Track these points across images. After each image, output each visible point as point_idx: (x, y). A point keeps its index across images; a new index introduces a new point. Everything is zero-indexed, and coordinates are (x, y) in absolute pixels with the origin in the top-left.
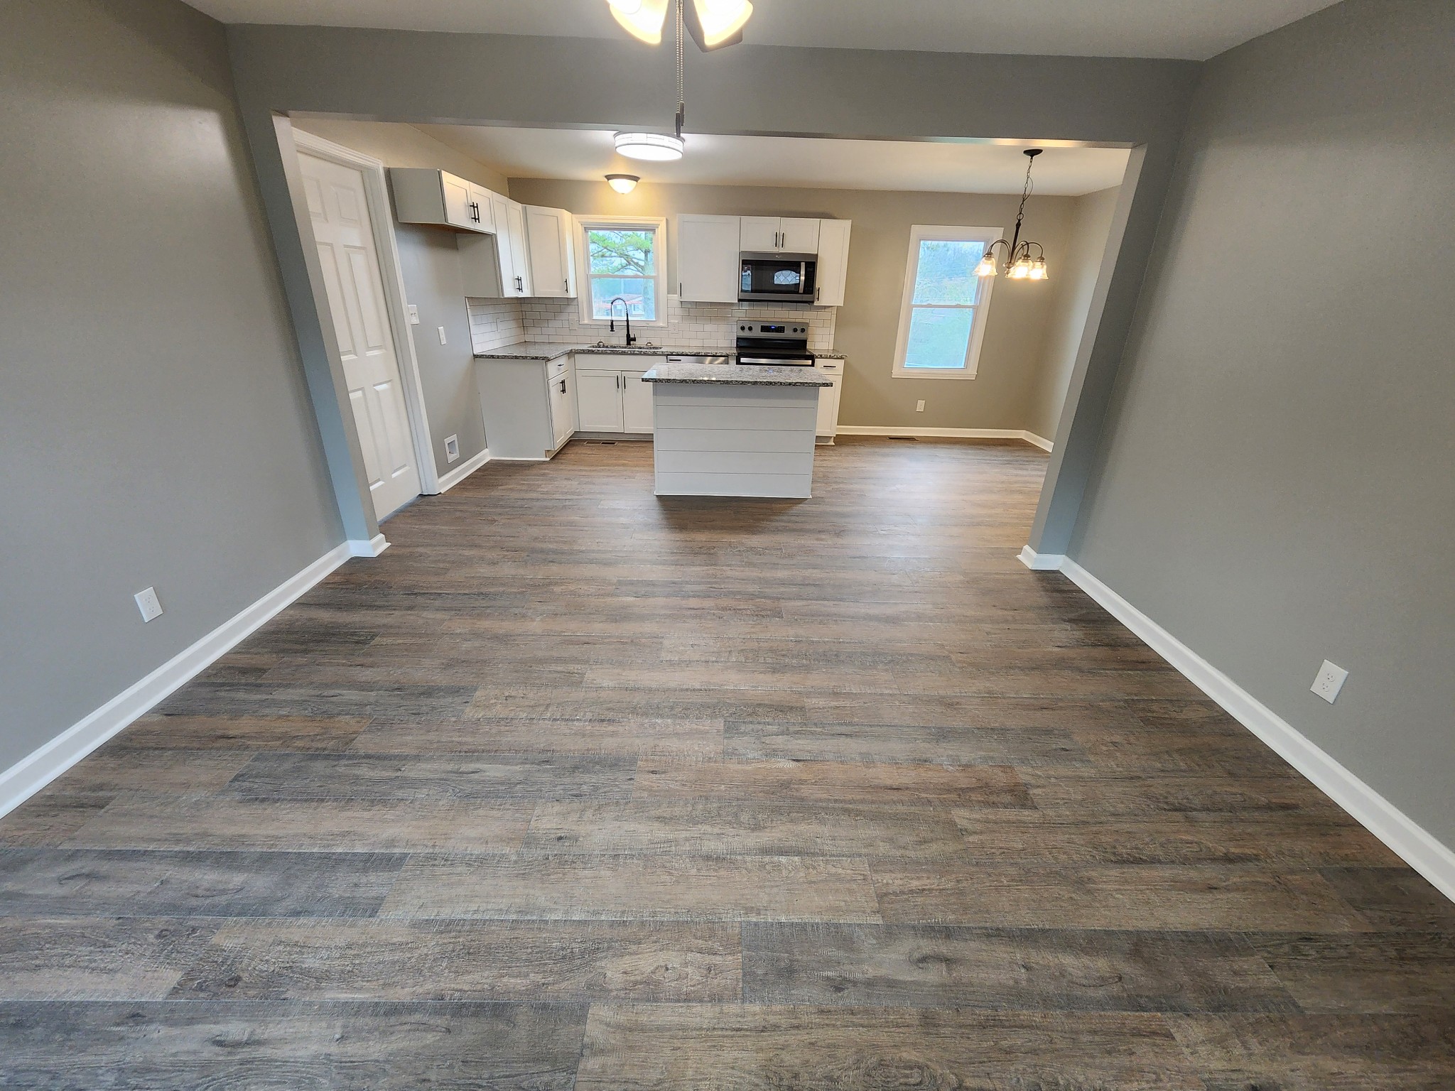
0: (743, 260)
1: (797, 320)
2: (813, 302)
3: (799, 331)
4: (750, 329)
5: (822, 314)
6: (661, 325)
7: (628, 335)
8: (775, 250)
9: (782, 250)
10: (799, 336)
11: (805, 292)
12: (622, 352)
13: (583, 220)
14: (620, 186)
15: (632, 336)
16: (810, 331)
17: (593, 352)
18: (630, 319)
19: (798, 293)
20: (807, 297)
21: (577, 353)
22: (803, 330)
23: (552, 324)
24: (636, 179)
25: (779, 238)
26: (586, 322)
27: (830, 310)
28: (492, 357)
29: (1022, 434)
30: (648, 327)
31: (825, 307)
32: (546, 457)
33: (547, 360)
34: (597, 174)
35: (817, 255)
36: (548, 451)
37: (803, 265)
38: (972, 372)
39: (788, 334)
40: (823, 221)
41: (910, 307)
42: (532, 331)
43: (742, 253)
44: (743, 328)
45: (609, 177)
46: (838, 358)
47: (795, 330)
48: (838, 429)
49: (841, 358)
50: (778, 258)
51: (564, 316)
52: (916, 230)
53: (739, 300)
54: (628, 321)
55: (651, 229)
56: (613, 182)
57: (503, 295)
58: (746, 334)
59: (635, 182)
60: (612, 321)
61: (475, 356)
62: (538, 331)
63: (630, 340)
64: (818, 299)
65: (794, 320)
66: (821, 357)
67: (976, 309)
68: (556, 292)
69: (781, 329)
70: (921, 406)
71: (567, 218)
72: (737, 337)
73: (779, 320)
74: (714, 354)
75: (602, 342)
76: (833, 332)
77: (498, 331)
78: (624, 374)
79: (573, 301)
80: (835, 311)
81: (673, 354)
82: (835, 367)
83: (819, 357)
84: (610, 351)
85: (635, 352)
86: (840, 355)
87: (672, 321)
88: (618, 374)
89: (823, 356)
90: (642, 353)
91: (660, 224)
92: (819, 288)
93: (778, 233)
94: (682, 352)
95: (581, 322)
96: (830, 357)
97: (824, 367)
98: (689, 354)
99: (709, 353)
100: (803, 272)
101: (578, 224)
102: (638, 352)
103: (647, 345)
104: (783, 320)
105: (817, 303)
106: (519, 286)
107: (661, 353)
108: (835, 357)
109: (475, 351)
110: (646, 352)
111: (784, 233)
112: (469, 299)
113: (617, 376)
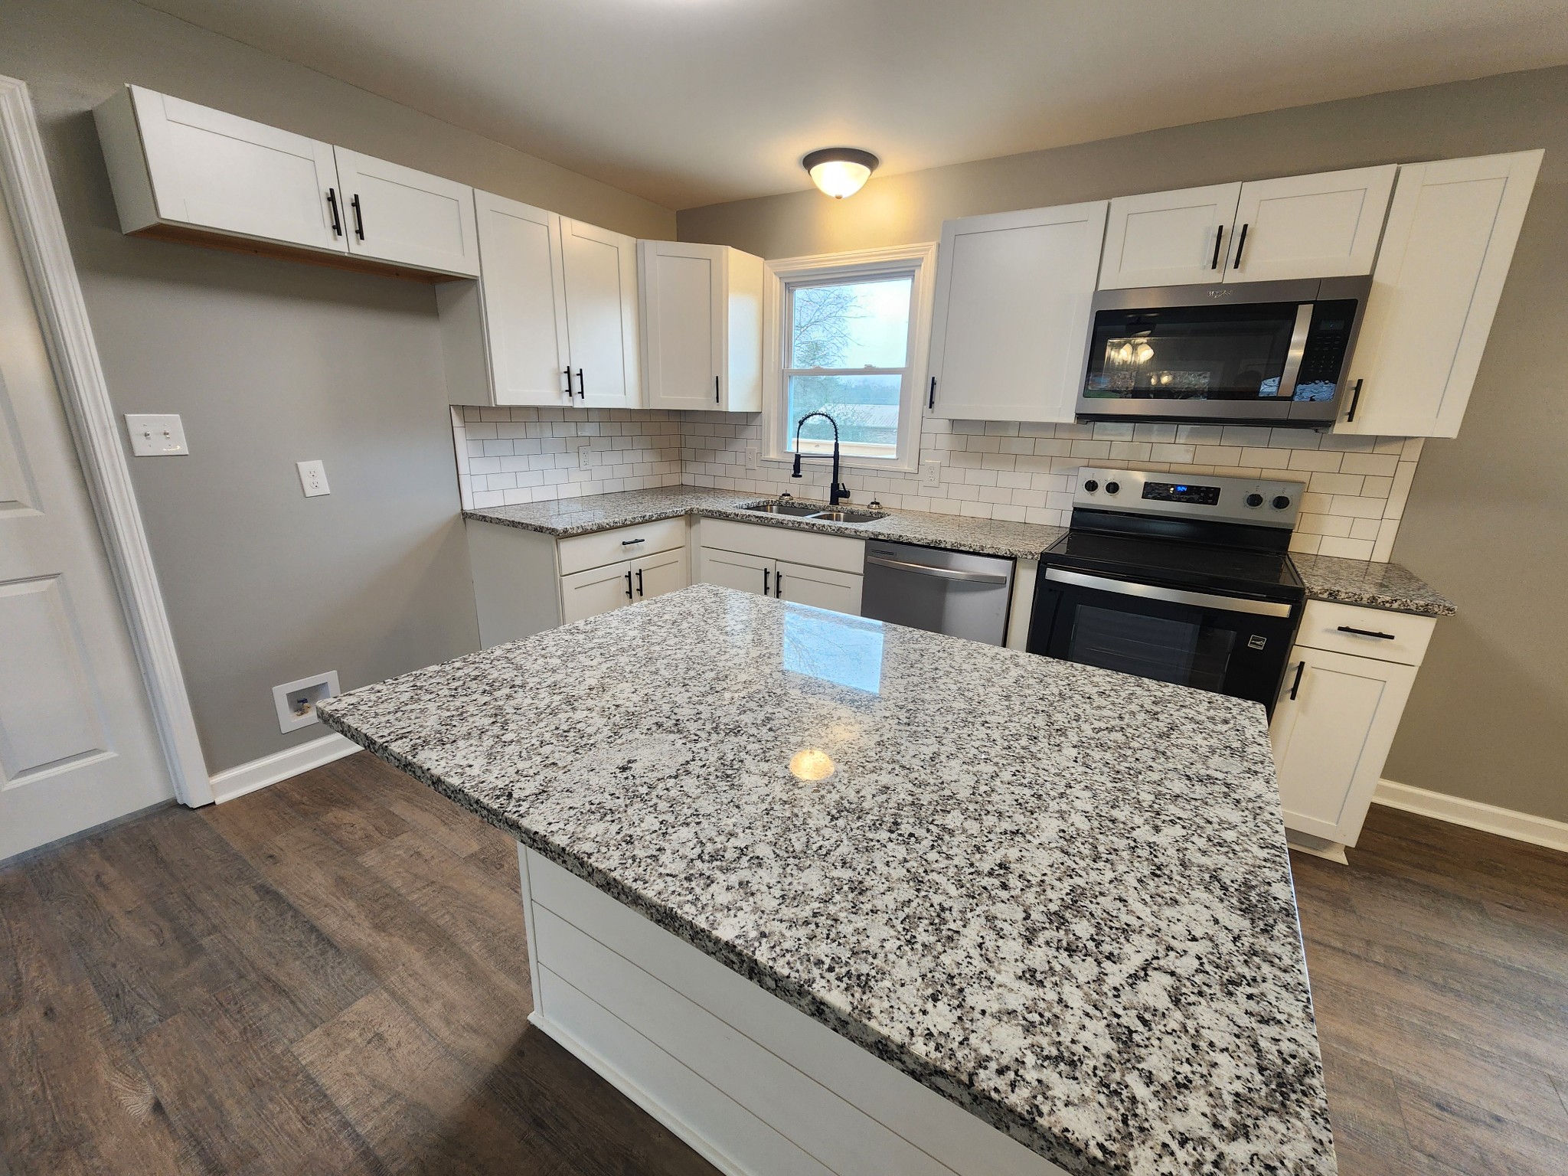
0: (1099, 315)
1: (1266, 474)
2: (1328, 424)
3: (1267, 504)
4: (1115, 486)
5: (1357, 461)
6: (906, 468)
7: (835, 486)
8: (1214, 277)
9: (1233, 277)
10: (1265, 515)
13: (780, 268)
15: (842, 487)
16: (1308, 504)
18: (841, 452)
21: (707, 516)
22: (1283, 502)
23: (721, 457)
24: (868, 159)
25: (1228, 244)
26: (773, 455)
27: (1395, 448)
30: (876, 470)
31: (1377, 440)
33: (557, 536)
34: (785, 159)
35: (1367, 281)
37: (1304, 318)
39: (1229, 509)
40: (1412, 167)
42: (692, 468)
43: (1098, 294)
44: (1091, 486)
45: (809, 162)
46: (1408, 611)
47: (1256, 500)
48: (1380, 790)
49: (1425, 612)
50: (1214, 299)
53: (1079, 416)
54: (836, 456)
55: (910, 271)
56: (817, 172)
57: (497, 401)
58: (1101, 499)
59: (868, 169)
60: (798, 457)
61: (466, 516)
63: (838, 493)
64: (1351, 414)
65: (1255, 473)
66: (1333, 597)
68: (697, 401)
69: (1209, 495)
71: (736, 262)
72: (1075, 509)
73: (1209, 470)
74: (978, 549)
75: (789, 495)
76: (1396, 510)
77: (583, 467)
78: (782, 568)
79: (747, 419)
80: (1413, 453)
81: (880, 537)
82: (1392, 637)
83: (1325, 596)
84: (757, 517)
85: (802, 526)
86: (1422, 603)
87: (927, 461)
88: (770, 565)
89: (1343, 596)
90: (815, 528)
91: (923, 258)
92: (1360, 382)
93: (1227, 228)
94: (900, 536)
95: (763, 458)
96: (1373, 604)
97: (1340, 629)
98: (915, 542)
99: (964, 545)
100: (1300, 336)
101: (774, 276)
102: (807, 524)
103: (868, 507)
104: (1219, 471)
105: (1341, 428)
106: (577, 388)
107: (853, 533)
108: (1395, 605)
109: (468, 507)
110: (824, 526)
111: (1246, 226)
112: (462, 409)
113: (766, 569)
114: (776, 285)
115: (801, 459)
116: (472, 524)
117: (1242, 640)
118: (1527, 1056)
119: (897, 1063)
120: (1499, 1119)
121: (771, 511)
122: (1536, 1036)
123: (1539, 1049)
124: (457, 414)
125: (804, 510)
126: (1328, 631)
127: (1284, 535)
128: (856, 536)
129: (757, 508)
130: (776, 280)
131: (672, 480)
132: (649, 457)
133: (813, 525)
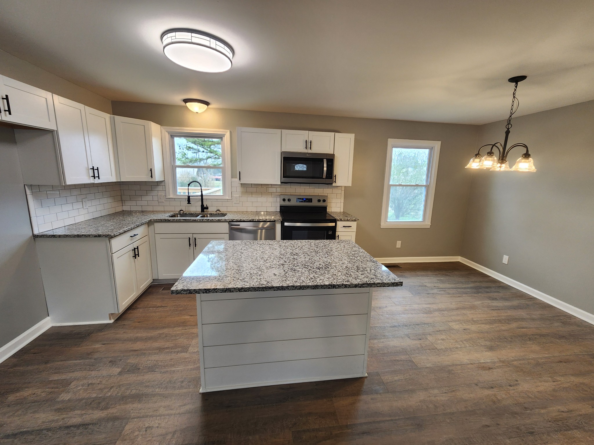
0: (284, 158)
1: (320, 194)
2: (331, 184)
3: (322, 201)
4: (289, 200)
5: (336, 191)
6: (227, 198)
7: (202, 205)
8: (305, 151)
9: (310, 151)
10: (321, 204)
11: (327, 178)
12: (193, 220)
13: (169, 130)
14: (194, 107)
15: (205, 206)
16: (328, 201)
17: (169, 221)
19: (322, 178)
20: (328, 181)
21: (156, 222)
22: (324, 201)
23: (144, 198)
25: (308, 144)
26: (171, 196)
27: (340, 188)
28: (54, 236)
29: (459, 259)
30: (217, 199)
32: (110, 319)
33: (110, 237)
34: (177, 99)
35: (333, 155)
36: (112, 314)
37: (325, 161)
38: (428, 223)
39: (315, 203)
40: (336, 134)
41: (390, 186)
42: (128, 203)
43: (283, 153)
44: (284, 200)
45: (186, 101)
46: (353, 221)
47: (319, 201)
49: (355, 221)
50: (308, 156)
51: (154, 193)
52: (391, 141)
53: (281, 183)
54: (202, 195)
55: (221, 137)
56: (189, 104)
57: (65, 182)
58: (287, 203)
59: (206, 106)
60: (189, 197)
61: (35, 237)
62: (134, 203)
63: (204, 208)
64: (335, 182)
65: (317, 194)
66: (341, 220)
67: (427, 187)
68: (144, 177)
69: (310, 200)
70: (399, 244)
71: (154, 128)
72: (280, 206)
73: (308, 194)
74: (265, 220)
75: (182, 210)
76: (343, 201)
77: (85, 208)
78: (195, 236)
79: (158, 183)
80: (343, 189)
81: (234, 221)
82: (351, 227)
83: (340, 220)
84: (184, 219)
85: (204, 220)
86: (354, 219)
87: (235, 195)
88: (190, 236)
89: (343, 219)
90: (209, 220)
91: (225, 134)
92: (336, 175)
93: (307, 140)
94: (241, 219)
95: (167, 197)
96: (348, 220)
97: (343, 226)
98: (246, 220)
99: (261, 220)
100: (325, 165)
101: (166, 132)
102: (206, 219)
103: (216, 212)
104: (311, 194)
105: (334, 184)
106: (96, 175)
107: (224, 220)
108: (351, 220)
109: (36, 232)
110: (213, 219)
111: (311, 141)
112: (31, 186)
113: (189, 238)
114: (167, 136)
115: (190, 197)
116: (39, 240)
117: (327, 233)
118: (386, 296)
119: (358, 287)
120: (386, 306)
121: (177, 217)
122: (385, 293)
123: (386, 294)
124: (29, 189)
125: (192, 215)
126: (341, 227)
127: (325, 208)
128: (225, 221)
129: (172, 216)
130: (167, 134)
131: (119, 209)
132: (110, 200)
133: (208, 220)
